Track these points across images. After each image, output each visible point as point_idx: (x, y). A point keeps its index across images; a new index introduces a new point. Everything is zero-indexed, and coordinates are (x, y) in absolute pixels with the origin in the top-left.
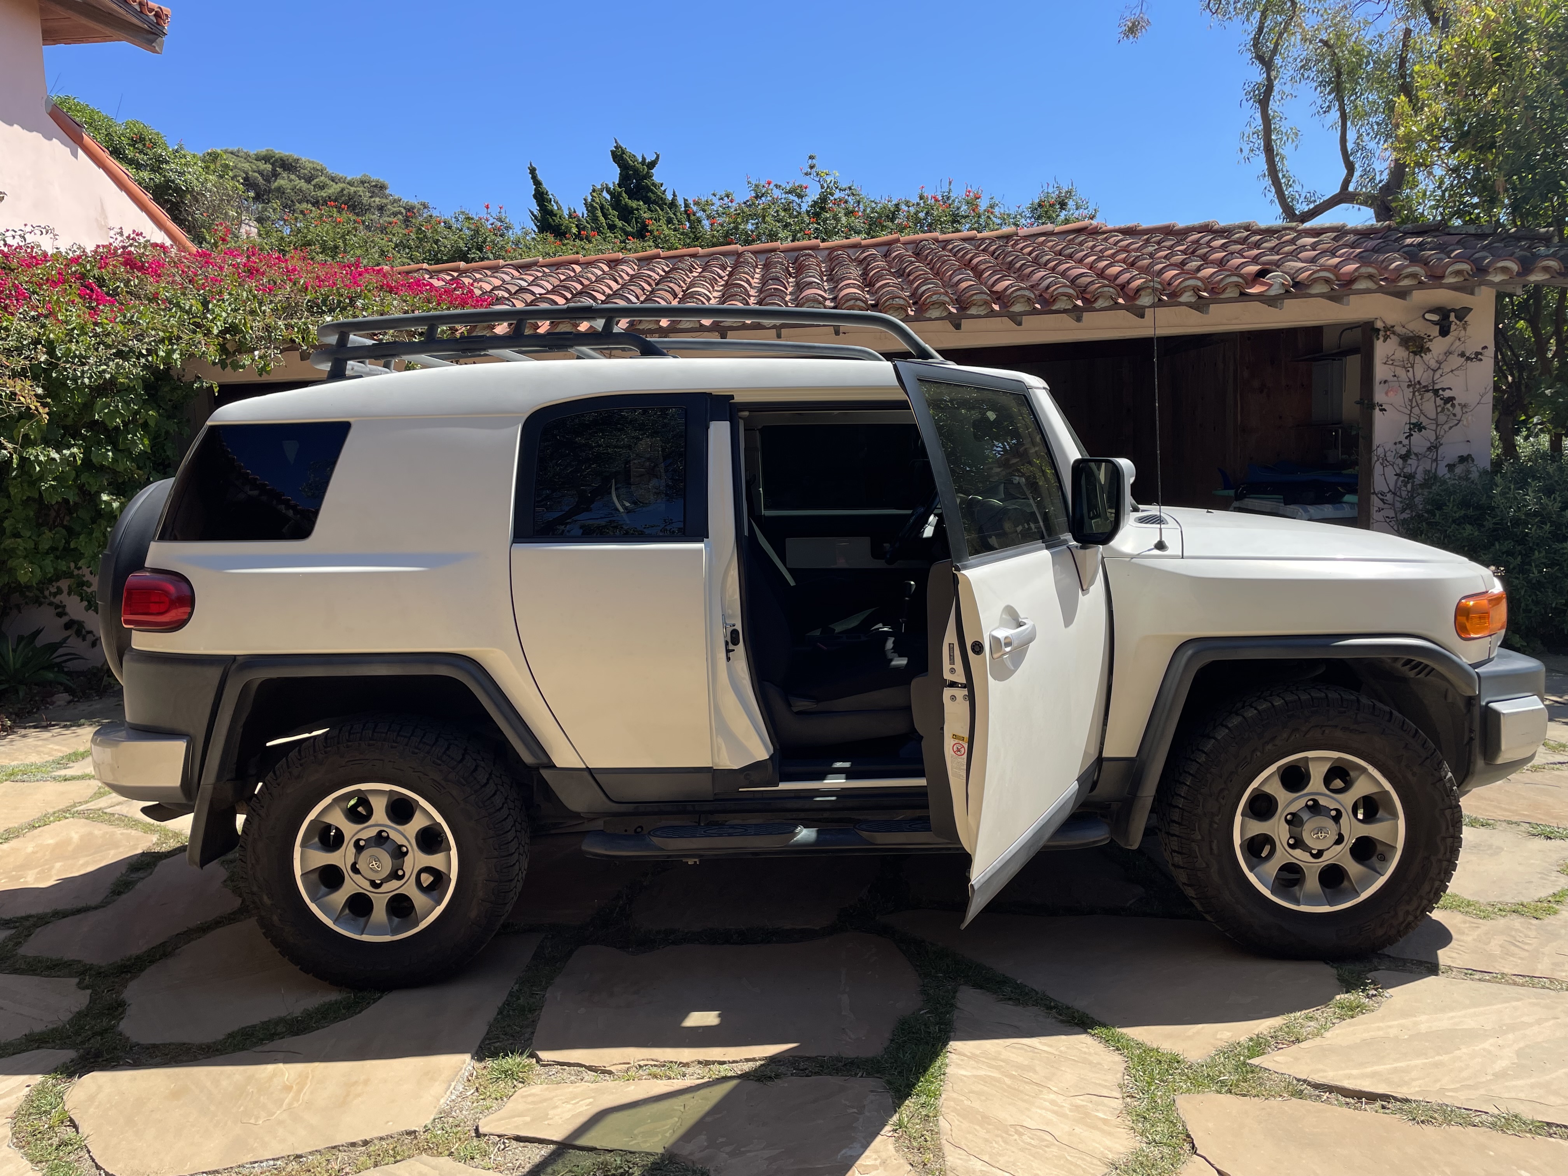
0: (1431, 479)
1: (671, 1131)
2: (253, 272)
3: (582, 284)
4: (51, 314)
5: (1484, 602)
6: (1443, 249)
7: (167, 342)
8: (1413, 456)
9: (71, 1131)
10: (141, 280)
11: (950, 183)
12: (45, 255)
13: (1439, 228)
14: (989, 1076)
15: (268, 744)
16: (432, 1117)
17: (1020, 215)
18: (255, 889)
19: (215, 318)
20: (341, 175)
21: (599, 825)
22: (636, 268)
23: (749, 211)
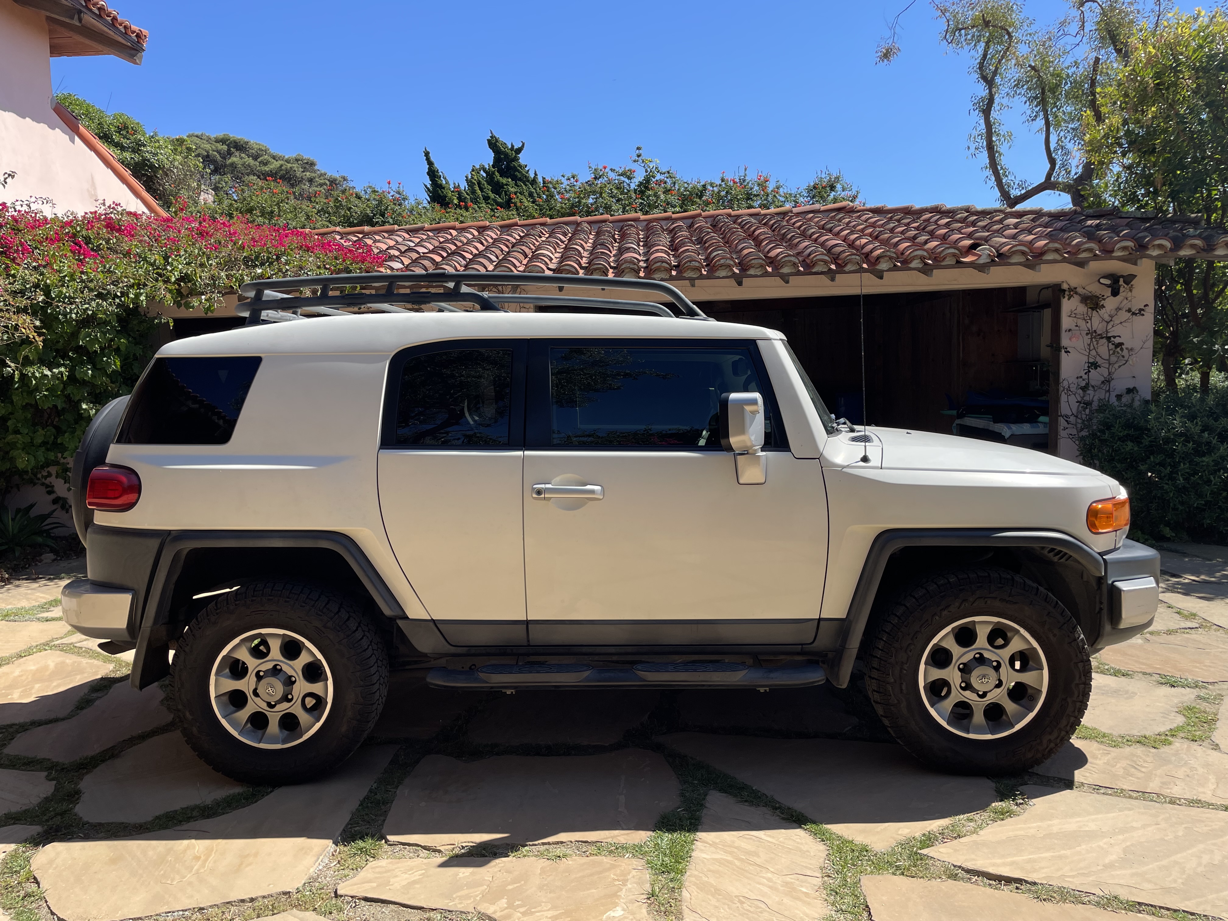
0: (1104, 407)
1: (481, 896)
2: (203, 234)
3: (456, 245)
4: (48, 265)
5: (1109, 505)
6: (1114, 230)
7: (136, 287)
8: (1090, 388)
9: (34, 887)
10: (118, 240)
11: (746, 169)
12: (45, 219)
13: (1114, 213)
14: (724, 859)
15: (194, 597)
16: (303, 882)
17: (799, 194)
18: (180, 707)
19: (173, 269)
20: (280, 155)
21: (443, 662)
22: (499, 233)
23: (590, 189)
